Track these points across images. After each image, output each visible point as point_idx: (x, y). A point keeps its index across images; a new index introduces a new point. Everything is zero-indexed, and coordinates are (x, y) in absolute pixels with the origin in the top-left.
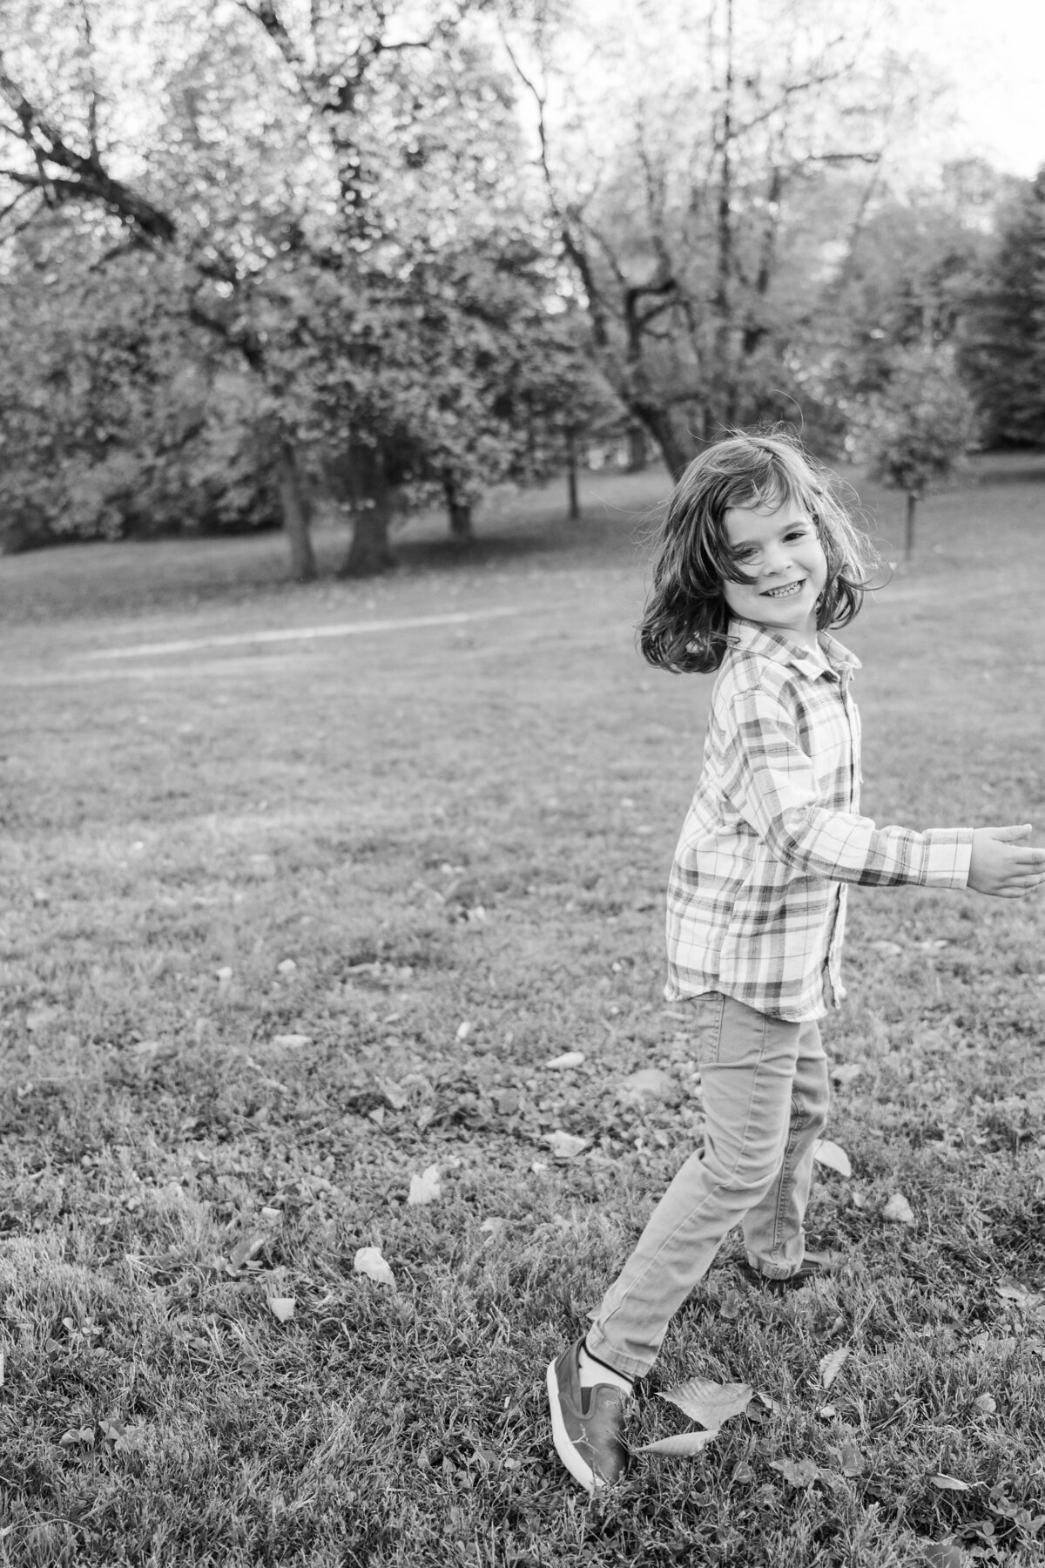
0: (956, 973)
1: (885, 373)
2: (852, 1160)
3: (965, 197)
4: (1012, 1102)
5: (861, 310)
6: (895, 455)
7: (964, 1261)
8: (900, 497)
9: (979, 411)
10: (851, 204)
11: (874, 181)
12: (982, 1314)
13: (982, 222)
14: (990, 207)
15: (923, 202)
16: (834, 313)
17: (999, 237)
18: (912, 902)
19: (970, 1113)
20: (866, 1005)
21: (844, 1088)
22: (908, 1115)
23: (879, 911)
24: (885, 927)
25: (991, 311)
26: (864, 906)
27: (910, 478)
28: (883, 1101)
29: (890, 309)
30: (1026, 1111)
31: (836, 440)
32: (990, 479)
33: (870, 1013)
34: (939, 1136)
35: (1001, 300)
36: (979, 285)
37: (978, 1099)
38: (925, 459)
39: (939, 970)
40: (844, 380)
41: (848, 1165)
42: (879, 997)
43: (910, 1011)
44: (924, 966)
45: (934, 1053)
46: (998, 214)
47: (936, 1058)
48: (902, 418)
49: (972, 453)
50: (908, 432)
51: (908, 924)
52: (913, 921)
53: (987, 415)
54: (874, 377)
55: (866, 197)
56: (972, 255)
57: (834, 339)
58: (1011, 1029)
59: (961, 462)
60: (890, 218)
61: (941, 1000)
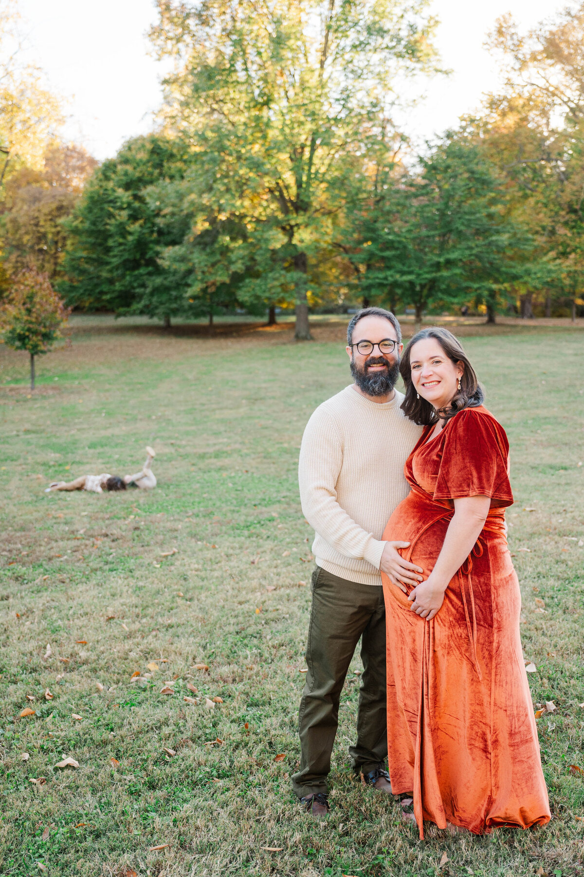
6: (19, 330)
8: (24, 354)
11: (7, 164)
14: (83, 176)
25: (85, 238)
27: (29, 343)
36: (77, 223)
46: (87, 181)
56: (71, 205)
60: (26, 176)
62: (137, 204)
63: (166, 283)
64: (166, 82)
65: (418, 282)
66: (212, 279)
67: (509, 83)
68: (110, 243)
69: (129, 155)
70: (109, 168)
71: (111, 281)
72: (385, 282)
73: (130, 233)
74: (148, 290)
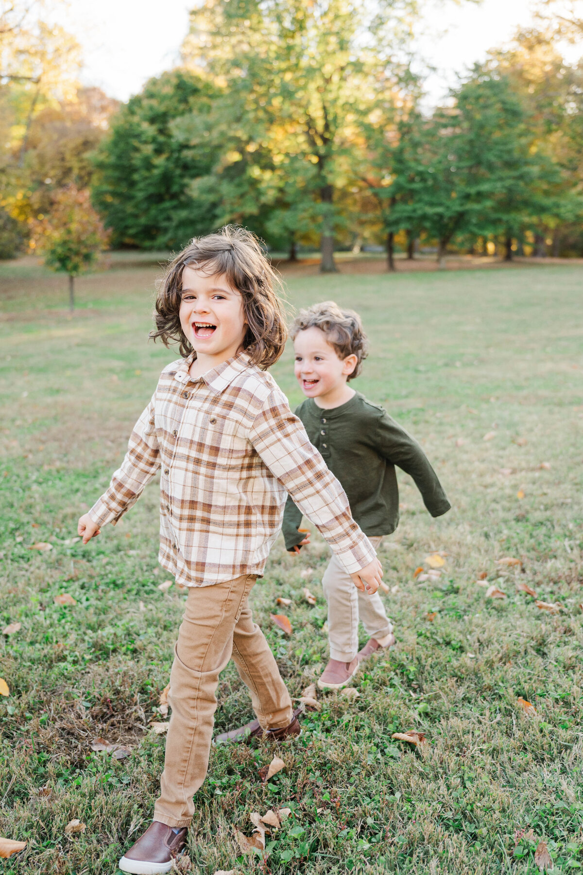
0: (84, 556)
1: (52, 203)
2: (10, 686)
3: (92, 108)
4: (109, 630)
5: (37, 167)
6: (59, 250)
7: (73, 734)
8: (64, 276)
9: (106, 227)
10: (27, 105)
11: (38, 94)
12: (81, 765)
13: (102, 123)
14: (105, 115)
15: (68, 109)
16: (18, 168)
17: (112, 132)
18: (60, 516)
19: (83, 640)
20: (29, 585)
21: (10, 639)
22: (48, 650)
23: (41, 524)
24: (44, 534)
25: (110, 173)
26: (33, 522)
27: (70, 265)
28: (32, 643)
29: (53, 167)
30: (115, 634)
31: (25, 240)
32: (114, 266)
33: (30, 589)
34: (63, 659)
35: (115, 167)
36: (102, 158)
37: (89, 632)
38: (77, 253)
39: (73, 556)
40: (29, 205)
41: (7, 689)
42: (37, 578)
43: (54, 583)
44: (65, 555)
45: (65, 608)
46: (110, 119)
47: (66, 611)
48: (62, 231)
49: (104, 251)
50: (66, 238)
51: (58, 530)
52: (61, 529)
53: (110, 231)
54: (47, 206)
55: (34, 103)
56: (97, 141)
57: (22, 182)
58: (112, 586)
59: (98, 256)
60: (50, 116)
61: (73, 574)
62: (161, 139)
63: (192, 216)
64: (194, 13)
65: (448, 214)
66: (240, 210)
67: (538, 15)
68: (136, 177)
69: (154, 90)
70: (136, 102)
71: (136, 216)
72: (413, 215)
73: (155, 167)
74: (174, 223)
